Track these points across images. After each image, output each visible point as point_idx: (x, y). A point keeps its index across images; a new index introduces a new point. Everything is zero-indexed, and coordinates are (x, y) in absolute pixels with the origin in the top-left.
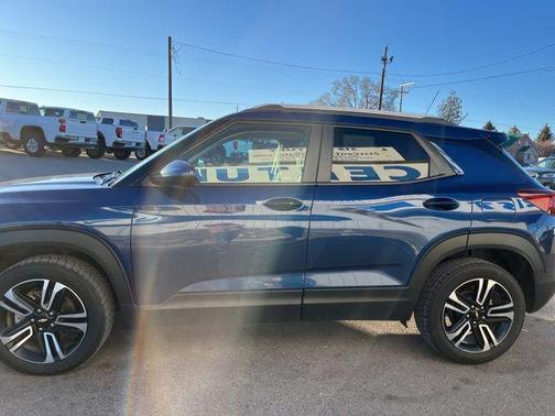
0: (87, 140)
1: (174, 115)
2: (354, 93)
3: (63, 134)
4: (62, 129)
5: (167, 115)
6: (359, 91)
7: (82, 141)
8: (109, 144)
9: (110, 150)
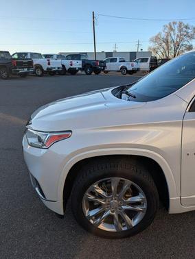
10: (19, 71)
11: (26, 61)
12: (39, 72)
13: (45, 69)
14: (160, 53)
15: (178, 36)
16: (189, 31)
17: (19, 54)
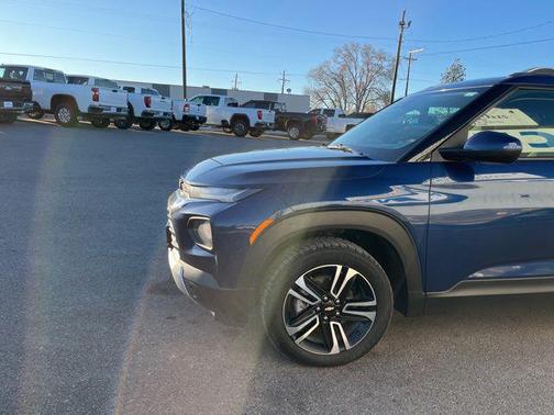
0: (119, 109)
1: (188, 85)
2: (354, 60)
3: (96, 104)
4: (96, 98)
5: (182, 84)
6: (360, 58)
7: (114, 110)
8: (138, 113)
9: (138, 120)
14: (328, 102)
15: (363, 71)
16: (385, 64)
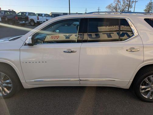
2: (120, 2)
10: (19, 22)
11: (24, 17)
12: (33, 24)
13: (36, 22)
15: (122, 6)
17: (22, 13)
